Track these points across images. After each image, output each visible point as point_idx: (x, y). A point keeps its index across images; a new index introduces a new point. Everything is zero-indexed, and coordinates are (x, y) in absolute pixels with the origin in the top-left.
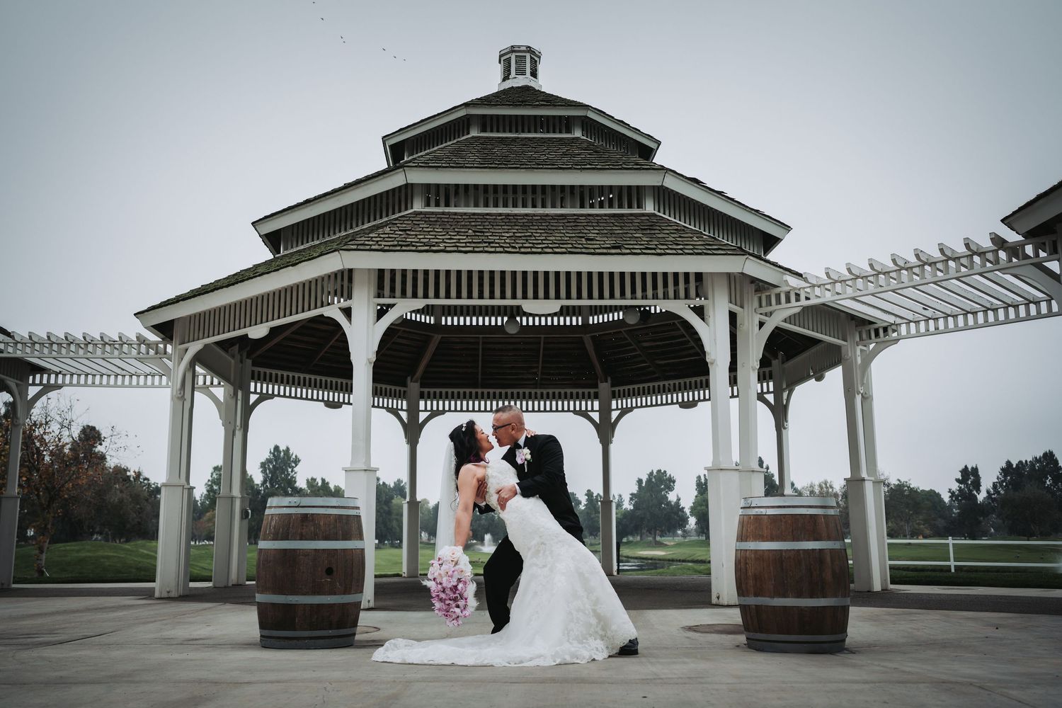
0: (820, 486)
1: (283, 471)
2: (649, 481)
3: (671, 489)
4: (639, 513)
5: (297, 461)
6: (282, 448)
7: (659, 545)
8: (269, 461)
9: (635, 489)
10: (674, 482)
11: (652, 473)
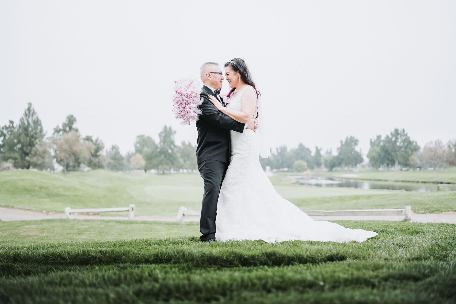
0: (436, 142)
1: (169, 137)
2: (346, 141)
3: (356, 144)
4: (341, 157)
5: (175, 132)
6: (168, 126)
7: (351, 172)
8: (162, 132)
9: (339, 145)
10: (358, 141)
11: (347, 138)
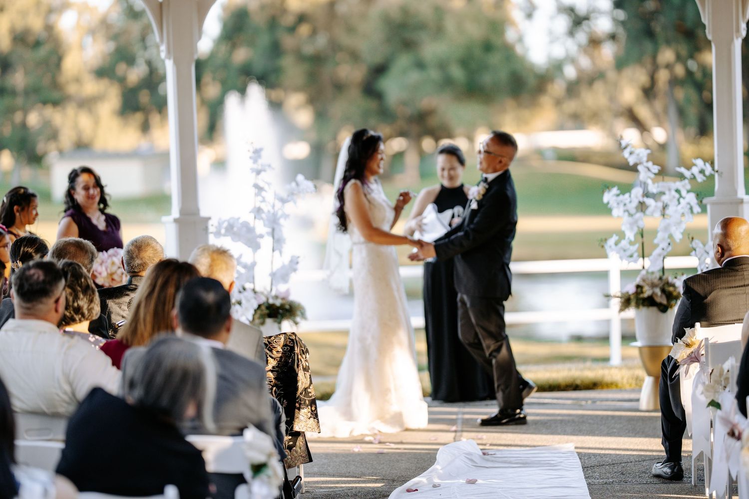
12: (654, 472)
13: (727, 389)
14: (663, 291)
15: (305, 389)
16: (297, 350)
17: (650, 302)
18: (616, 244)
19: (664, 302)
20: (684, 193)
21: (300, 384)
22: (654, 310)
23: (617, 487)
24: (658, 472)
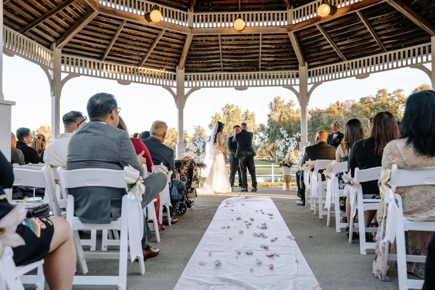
12: (297, 203)
13: (332, 172)
14: (289, 163)
15: (195, 176)
16: (193, 164)
17: (286, 165)
18: (278, 152)
19: (289, 165)
20: (294, 140)
21: (193, 174)
22: (287, 167)
23: (284, 207)
24: (299, 203)
